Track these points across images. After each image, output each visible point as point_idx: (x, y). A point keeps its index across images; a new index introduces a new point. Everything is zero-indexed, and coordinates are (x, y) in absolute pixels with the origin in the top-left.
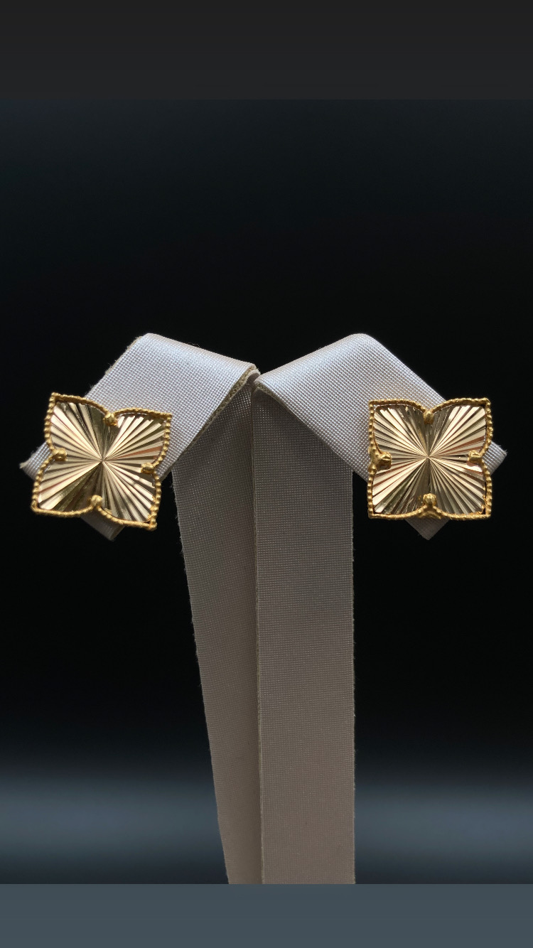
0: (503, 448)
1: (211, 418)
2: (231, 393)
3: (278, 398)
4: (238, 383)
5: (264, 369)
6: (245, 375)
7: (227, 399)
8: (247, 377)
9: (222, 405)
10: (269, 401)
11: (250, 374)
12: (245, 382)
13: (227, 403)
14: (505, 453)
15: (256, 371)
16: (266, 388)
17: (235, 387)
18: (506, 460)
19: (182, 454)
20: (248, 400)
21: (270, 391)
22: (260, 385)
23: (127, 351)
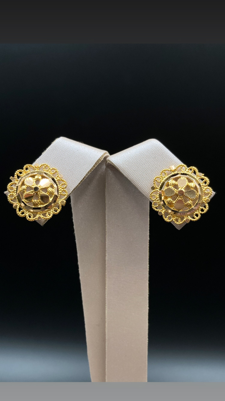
1: (87, 175)
3: (116, 166)
4: (99, 159)
10: (112, 167)
11: (105, 156)
12: (102, 159)
13: (94, 168)
14: (215, 193)
15: (108, 154)
16: (111, 161)
19: (74, 189)
20: (104, 167)
21: (113, 163)
23: (51, 145)
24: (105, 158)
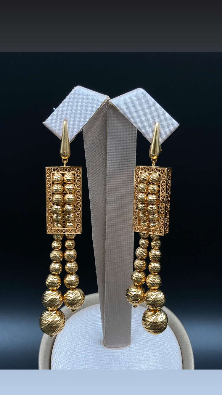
0: (179, 123)
1: (96, 112)
2: (102, 105)
3: (115, 107)
4: (104, 102)
5: (112, 97)
6: (106, 99)
7: (100, 106)
8: (107, 100)
9: (99, 108)
10: (113, 108)
11: (107, 99)
12: (106, 102)
13: (101, 107)
14: (179, 124)
15: (110, 98)
16: (112, 103)
17: (103, 103)
18: (179, 126)
19: (88, 122)
20: (106, 107)
21: (113, 104)
22: (111, 102)
23: (72, 91)
24: (108, 100)
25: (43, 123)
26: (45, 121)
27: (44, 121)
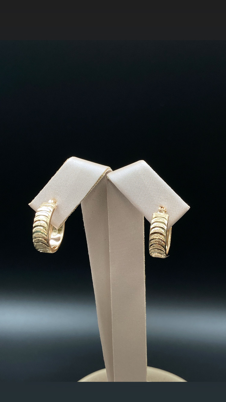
1: (92, 189)
4: (101, 176)
7: (97, 181)
9: (96, 184)
18: (190, 210)
22: (109, 177)
23: (64, 165)
24: (106, 174)
25: (29, 204)
26: (32, 202)
27: (30, 202)
